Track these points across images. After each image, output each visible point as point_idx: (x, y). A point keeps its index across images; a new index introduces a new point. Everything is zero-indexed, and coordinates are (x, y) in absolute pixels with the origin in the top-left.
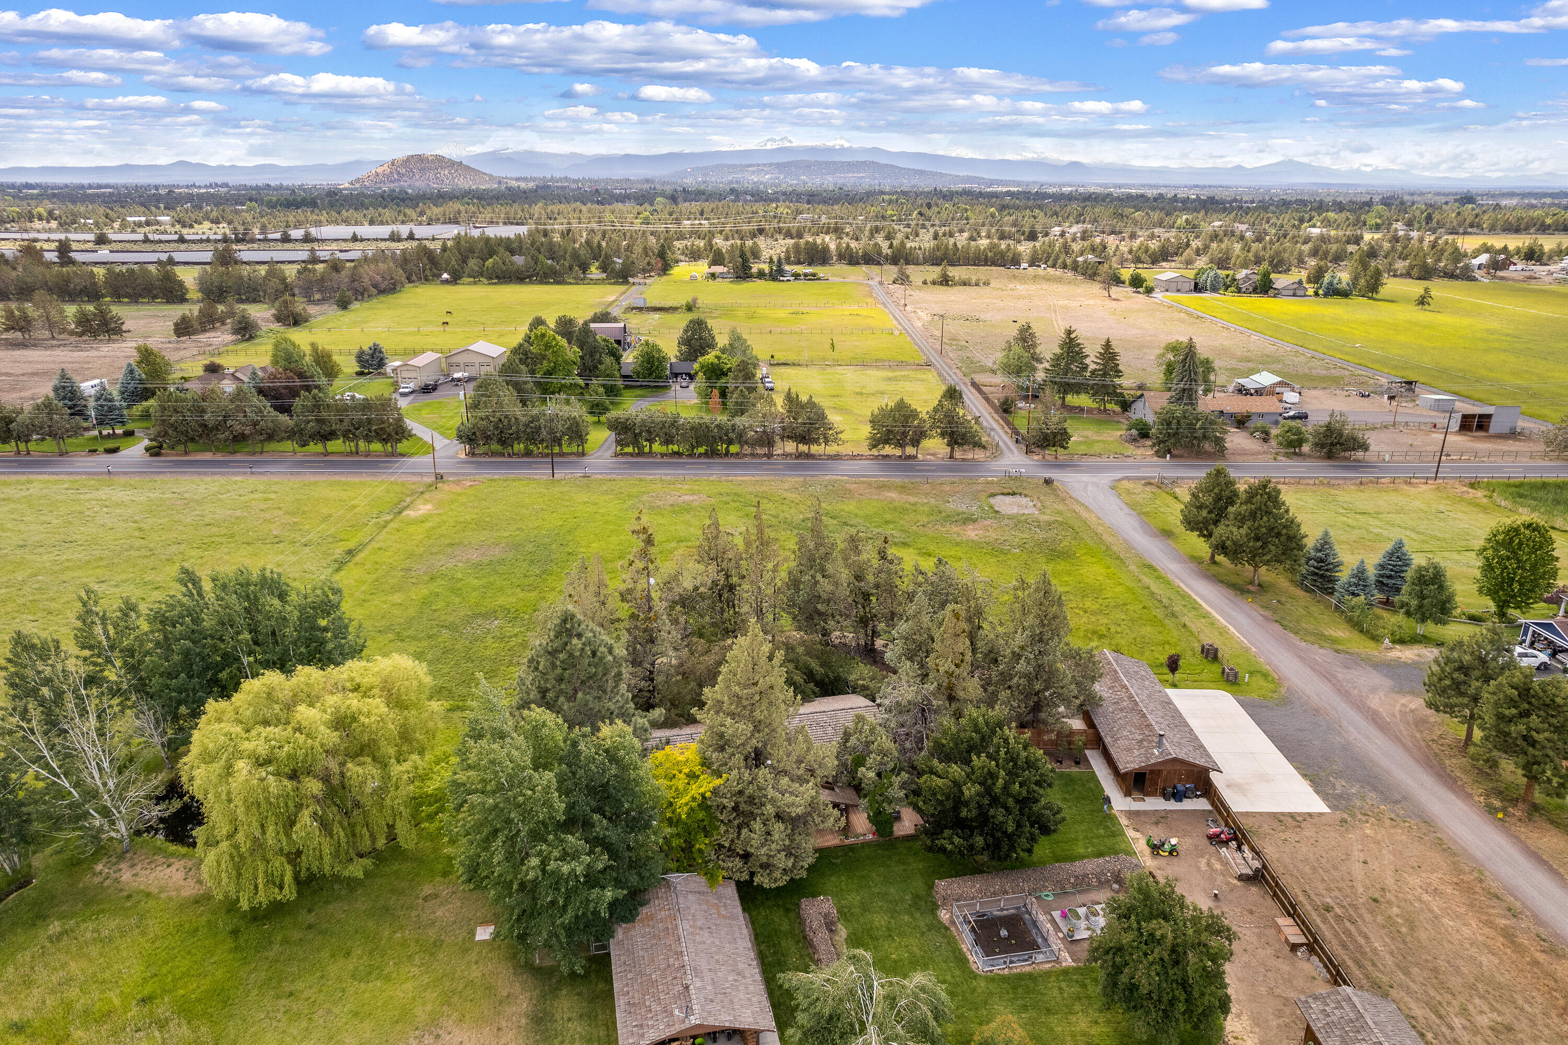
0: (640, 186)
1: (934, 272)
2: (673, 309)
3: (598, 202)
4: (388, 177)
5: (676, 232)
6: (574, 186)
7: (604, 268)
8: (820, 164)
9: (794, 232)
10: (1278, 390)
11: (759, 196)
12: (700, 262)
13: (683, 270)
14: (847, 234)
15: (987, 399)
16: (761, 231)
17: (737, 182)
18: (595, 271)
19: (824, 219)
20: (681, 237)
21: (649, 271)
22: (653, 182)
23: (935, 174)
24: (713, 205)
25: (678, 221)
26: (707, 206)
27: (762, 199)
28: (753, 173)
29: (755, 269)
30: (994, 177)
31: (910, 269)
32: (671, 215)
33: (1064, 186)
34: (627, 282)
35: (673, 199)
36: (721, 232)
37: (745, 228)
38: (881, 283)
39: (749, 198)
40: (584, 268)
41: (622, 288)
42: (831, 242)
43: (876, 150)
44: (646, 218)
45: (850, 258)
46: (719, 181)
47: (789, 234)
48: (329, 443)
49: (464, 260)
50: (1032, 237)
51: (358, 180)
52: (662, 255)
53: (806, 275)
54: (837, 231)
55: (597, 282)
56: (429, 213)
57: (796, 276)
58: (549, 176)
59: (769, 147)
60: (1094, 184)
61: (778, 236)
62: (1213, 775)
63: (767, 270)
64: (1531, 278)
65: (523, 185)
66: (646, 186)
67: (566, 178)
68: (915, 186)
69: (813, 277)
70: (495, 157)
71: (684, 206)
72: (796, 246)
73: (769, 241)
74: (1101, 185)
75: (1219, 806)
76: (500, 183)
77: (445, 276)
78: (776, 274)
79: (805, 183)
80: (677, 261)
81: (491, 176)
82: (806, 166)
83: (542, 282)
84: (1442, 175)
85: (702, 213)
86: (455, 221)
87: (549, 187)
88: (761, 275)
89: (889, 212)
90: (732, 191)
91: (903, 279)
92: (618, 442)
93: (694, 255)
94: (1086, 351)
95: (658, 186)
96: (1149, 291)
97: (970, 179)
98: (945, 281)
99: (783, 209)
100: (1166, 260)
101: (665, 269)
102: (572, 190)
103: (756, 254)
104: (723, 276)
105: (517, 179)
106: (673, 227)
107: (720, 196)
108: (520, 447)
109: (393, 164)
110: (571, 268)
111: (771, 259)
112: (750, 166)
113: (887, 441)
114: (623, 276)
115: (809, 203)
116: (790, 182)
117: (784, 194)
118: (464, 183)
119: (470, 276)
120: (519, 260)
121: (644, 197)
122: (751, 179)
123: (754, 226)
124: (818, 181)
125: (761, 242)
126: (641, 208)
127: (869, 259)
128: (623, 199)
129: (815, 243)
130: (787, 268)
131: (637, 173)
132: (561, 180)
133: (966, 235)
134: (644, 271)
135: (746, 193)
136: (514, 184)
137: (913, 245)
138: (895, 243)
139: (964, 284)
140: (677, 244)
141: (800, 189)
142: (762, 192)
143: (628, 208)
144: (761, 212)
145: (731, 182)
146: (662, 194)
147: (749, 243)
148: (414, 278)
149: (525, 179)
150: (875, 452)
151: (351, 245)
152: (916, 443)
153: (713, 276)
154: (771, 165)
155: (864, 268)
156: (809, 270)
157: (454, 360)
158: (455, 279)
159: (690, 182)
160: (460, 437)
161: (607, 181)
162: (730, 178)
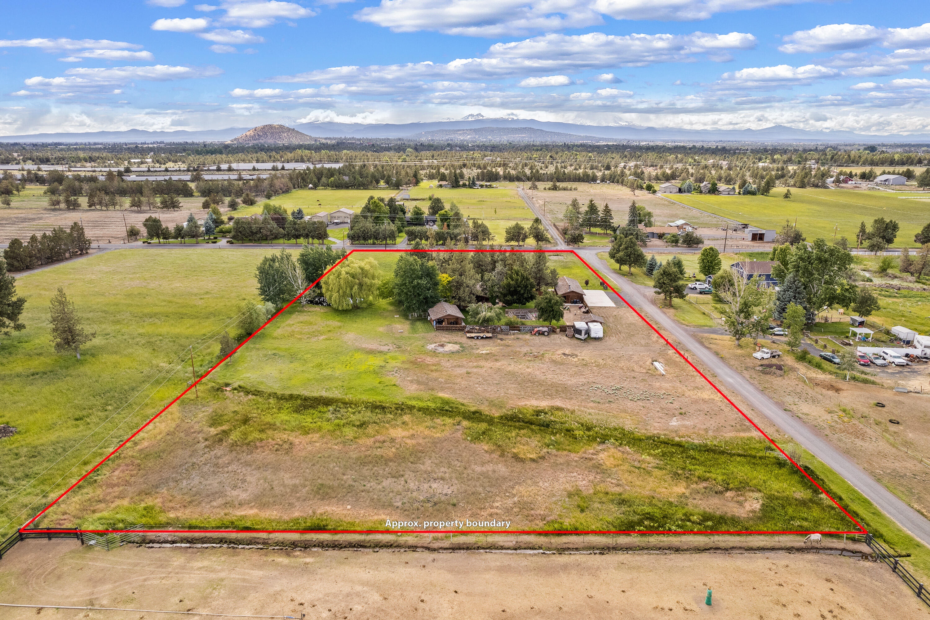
0: (396, 143)
1: (549, 184)
2: (424, 200)
3: (375, 151)
4: (253, 137)
5: (420, 166)
6: (358, 142)
7: (387, 182)
8: (499, 129)
9: (482, 166)
10: (684, 227)
11: (464, 147)
12: (434, 180)
13: (425, 184)
14: (510, 167)
15: (558, 229)
16: (465, 165)
17: (451, 140)
18: (382, 183)
19: (498, 159)
20: (423, 168)
21: (409, 184)
22: (403, 140)
23: (567, 135)
24: (438, 153)
25: (421, 160)
26: (436, 153)
27: (465, 150)
28: (460, 134)
29: (461, 183)
30: (602, 136)
31: (538, 184)
32: (416, 157)
33: (642, 141)
34: (399, 189)
35: (416, 149)
36: (444, 166)
37: (456, 164)
38: (523, 189)
39: (458, 149)
40: (378, 182)
41: (397, 191)
42: (500, 171)
43: (532, 121)
44: (404, 159)
45: (510, 178)
46: (441, 138)
47: (479, 167)
48: (298, 240)
49: (319, 179)
50: (608, 168)
51: (235, 139)
52: (415, 175)
53: (486, 186)
54: (505, 165)
55: (384, 189)
56: (286, 157)
57: (482, 186)
58: (343, 137)
59: (470, 119)
60: (661, 141)
61: (473, 168)
62: (584, 296)
63: (467, 183)
64: (856, 187)
65: (329, 142)
66: (399, 143)
67: (353, 138)
68: (554, 142)
69: (490, 187)
70: (312, 125)
71: (423, 153)
72: (482, 172)
73: (469, 170)
74: (663, 141)
75: (586, 306)
76: (316, 141)
77: (311, 186)
78: (472, 185)
79: (490, 141)
80: (422, 180)
81: (310, 137)
82: (492, 131)
83: (357, 189)
84: (873, 134)
85: (433, 156)
86: (303, 161)
87: (344, 143)
88: (464, 185)
89: (535, 156)
90: (449, 145)
91: (535, 187)
92: (409, 240)
93: (431, 177)
94: (599, 209)
95: (406, 142)
96: (654, 192)
97: (587, 138)
98: (555, 188)
99: (477, 155)
100: (673, 179)
101: (417, 183)
102: (358, 145)
103: (462, 176)
104: (445, 186)
105: (326, 139)
106: (418, 163)
107: (442, 148)
108: (370, 241)
109: (255, 130)
110: (371, 182)
111: (469, 178)
112: (459, 130)
113: (512, 239)
114: (397, 186)
115: (491, 151)
116: (482, 139)
117: (478, 146)
118: (295, 141)
119: (322, 186)
120: (346, 178)
121: (400, 148)
122: (459, 138)
123: (461, 163)
124: (498, 139)
125: (465, 171)
126: (400, 154)
127: (518, 179)
128: (388, 149)
129: (492, 171)
130: (477, 183)
131: (393, 135)
132: (350, 139)
133: (573, 167)
134: (406, 184)
135: (456, 146)
136: (324, 141)
137: (543, 172)
138: (534, 171)
139: (565, 189)
140: (421, 172)
141: (487, 144)
142: (465, 146)
143: (391, 153)
144: (465, 156)
145: (448, 140)
146: (409, 146)
147: (458, 171)
148: (296, 186)
149: (330, 139)
150: (507, 244)
151: (253, 172)
152: (523, 240)
153: (441, 186)
154: (471, 130)
155: (516, 183)
156: (488, 184)
157: (334, 215)
158: (315, 187)
159: (425, 139)
160: (348, 237)
161: (376, 140)
162: (447, 138)
